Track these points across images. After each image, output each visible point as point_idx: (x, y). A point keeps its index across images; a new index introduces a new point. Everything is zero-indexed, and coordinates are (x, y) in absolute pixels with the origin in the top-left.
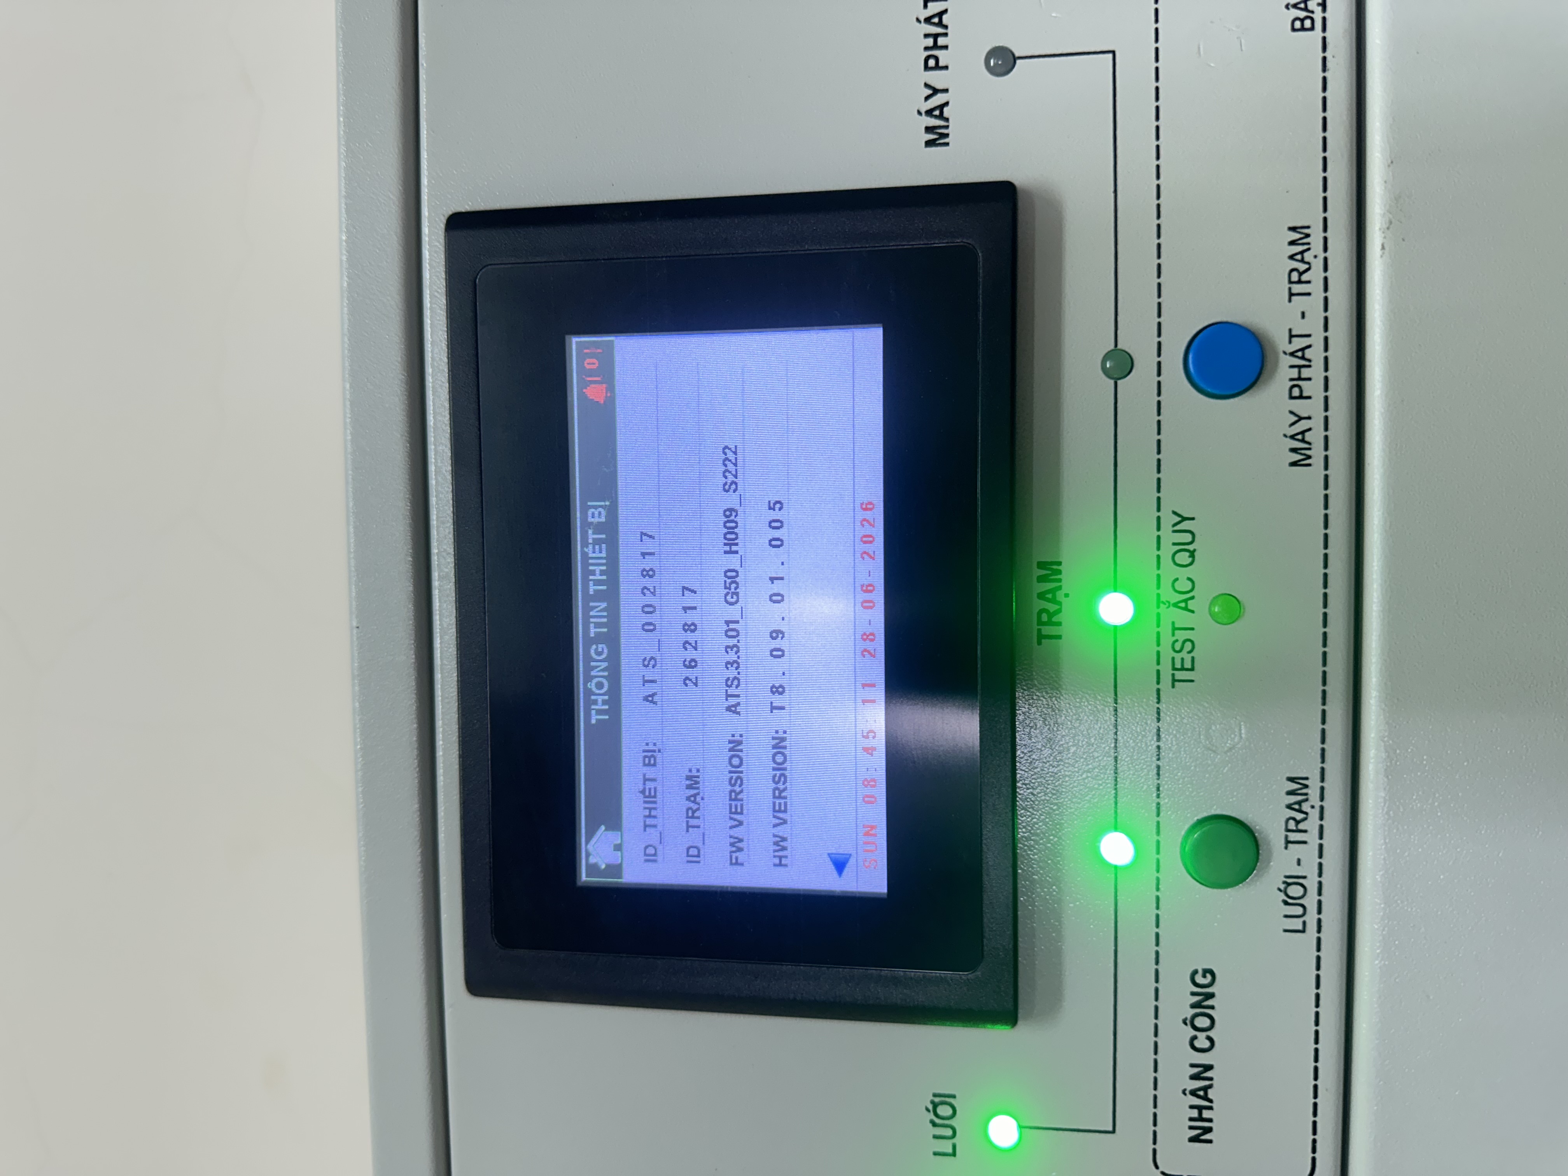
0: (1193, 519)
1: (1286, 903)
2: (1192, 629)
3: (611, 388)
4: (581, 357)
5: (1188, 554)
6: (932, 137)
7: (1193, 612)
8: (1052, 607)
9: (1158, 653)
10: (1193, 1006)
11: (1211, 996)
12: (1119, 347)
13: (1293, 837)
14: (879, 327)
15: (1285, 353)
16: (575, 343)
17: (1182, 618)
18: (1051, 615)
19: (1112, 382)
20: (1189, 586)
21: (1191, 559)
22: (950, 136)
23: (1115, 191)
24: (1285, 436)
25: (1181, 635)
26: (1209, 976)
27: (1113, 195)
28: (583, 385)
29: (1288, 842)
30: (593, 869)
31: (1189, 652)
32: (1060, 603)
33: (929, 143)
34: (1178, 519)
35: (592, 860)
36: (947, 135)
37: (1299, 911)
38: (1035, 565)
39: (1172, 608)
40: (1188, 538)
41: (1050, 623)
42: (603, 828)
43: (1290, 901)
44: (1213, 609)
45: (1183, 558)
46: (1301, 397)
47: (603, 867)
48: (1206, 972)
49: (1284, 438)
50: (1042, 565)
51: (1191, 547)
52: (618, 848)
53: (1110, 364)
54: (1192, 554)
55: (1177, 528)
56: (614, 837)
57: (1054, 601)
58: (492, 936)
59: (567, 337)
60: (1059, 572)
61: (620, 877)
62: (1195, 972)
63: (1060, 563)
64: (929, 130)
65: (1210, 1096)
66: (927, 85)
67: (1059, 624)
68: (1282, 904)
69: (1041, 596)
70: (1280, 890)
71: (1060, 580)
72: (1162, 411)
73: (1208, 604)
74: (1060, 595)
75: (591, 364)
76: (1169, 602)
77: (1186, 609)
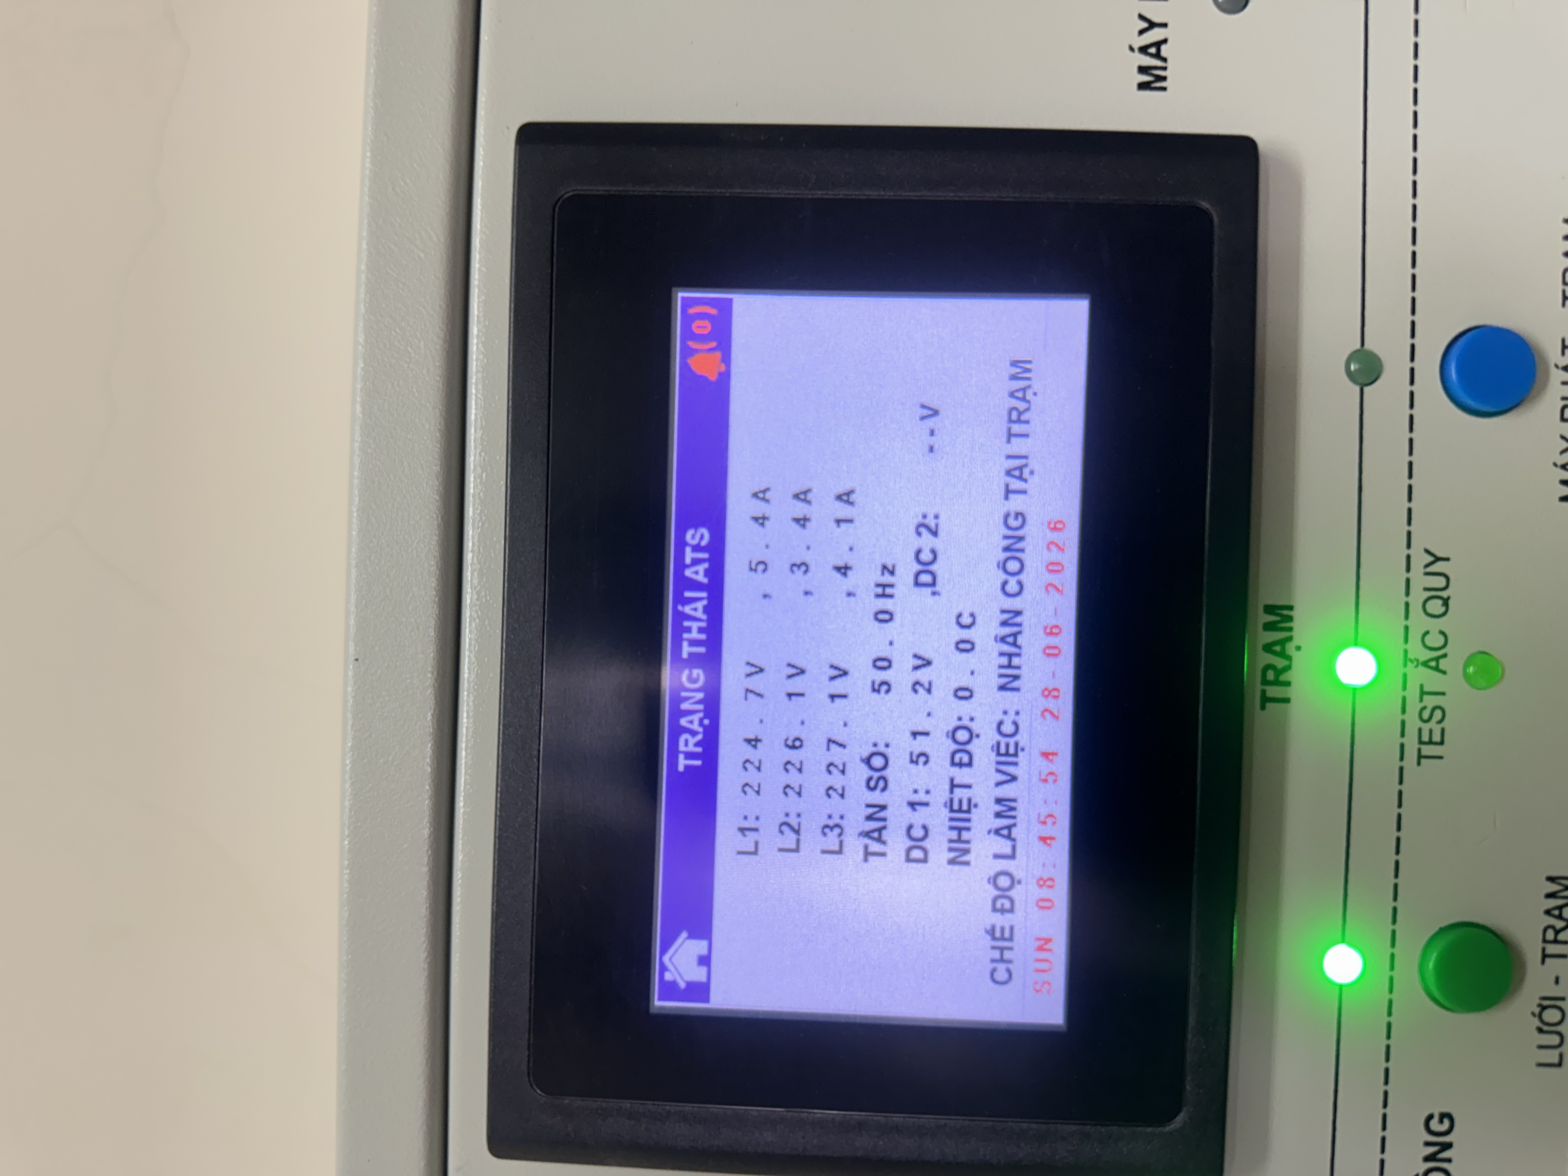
0: (1448, 559)
1: (1540, 1030)
2: (1443, 694)
3: (727, 359)
4: (688, 320)
5: (1440, 602)
6: (1146, 78)
7: (1444, 673)
8: (1280, 663)
9: (1403, 723)
10: (1427, 1159)
11: (1448, 1146)
12: (1366, 346)
13: (1551, 949)
14: (1086, 298)
15: (1557, 366)
16: (681, 297)
17: (1433, 680)
18: (1279, 672)
19: (1357, 389)
20: (1441, 641)
21: (1443, 609)
22: (1169, 79)
23: (1365, 162)
24: (1555, 465)
25: (1430, 701)
26: (1446, 1122)
27: (1361, 166)
28: (687, 352)
29: (1545, 956)
30: (670, 990)
31: (1440, 722)
32: (1289, 658)
33: (1142, 86)
34: (1431, 559)
36: (1164, 79)
37: (1556, 1040)
38: (1261, 609)
39: (1420, 667)
40: (1441, 582)
41: (1277, 683)
43: (1545, 1028)
44: (1468, 671)
45: (1436, 606)
48: (1443, 1116)
49: (1555, 468)
50: (1270, 609)
51: (1444, 594)
52: (705, 961)
53: (1355, 367)
54: (1446, 602)
55: (1429, 569)
57: (1283, 655)
58: (529, 1079)
59: (674, 289)
60: (1290, 619)
61: (707, 1000)
62: (1430, 1117)
63: (1291, 608)
64: (1142, 70)
66: (1142, 17)
67: (1288, 684)
68: (1536, 1032)
69: (1268, 648)
70: (1533, 1014)
71: (1290, 629)
72: (1414, 427)
73: (1462, 663)
74: (1290, 648)
76: (1417, 660)
77: (1437, 669)
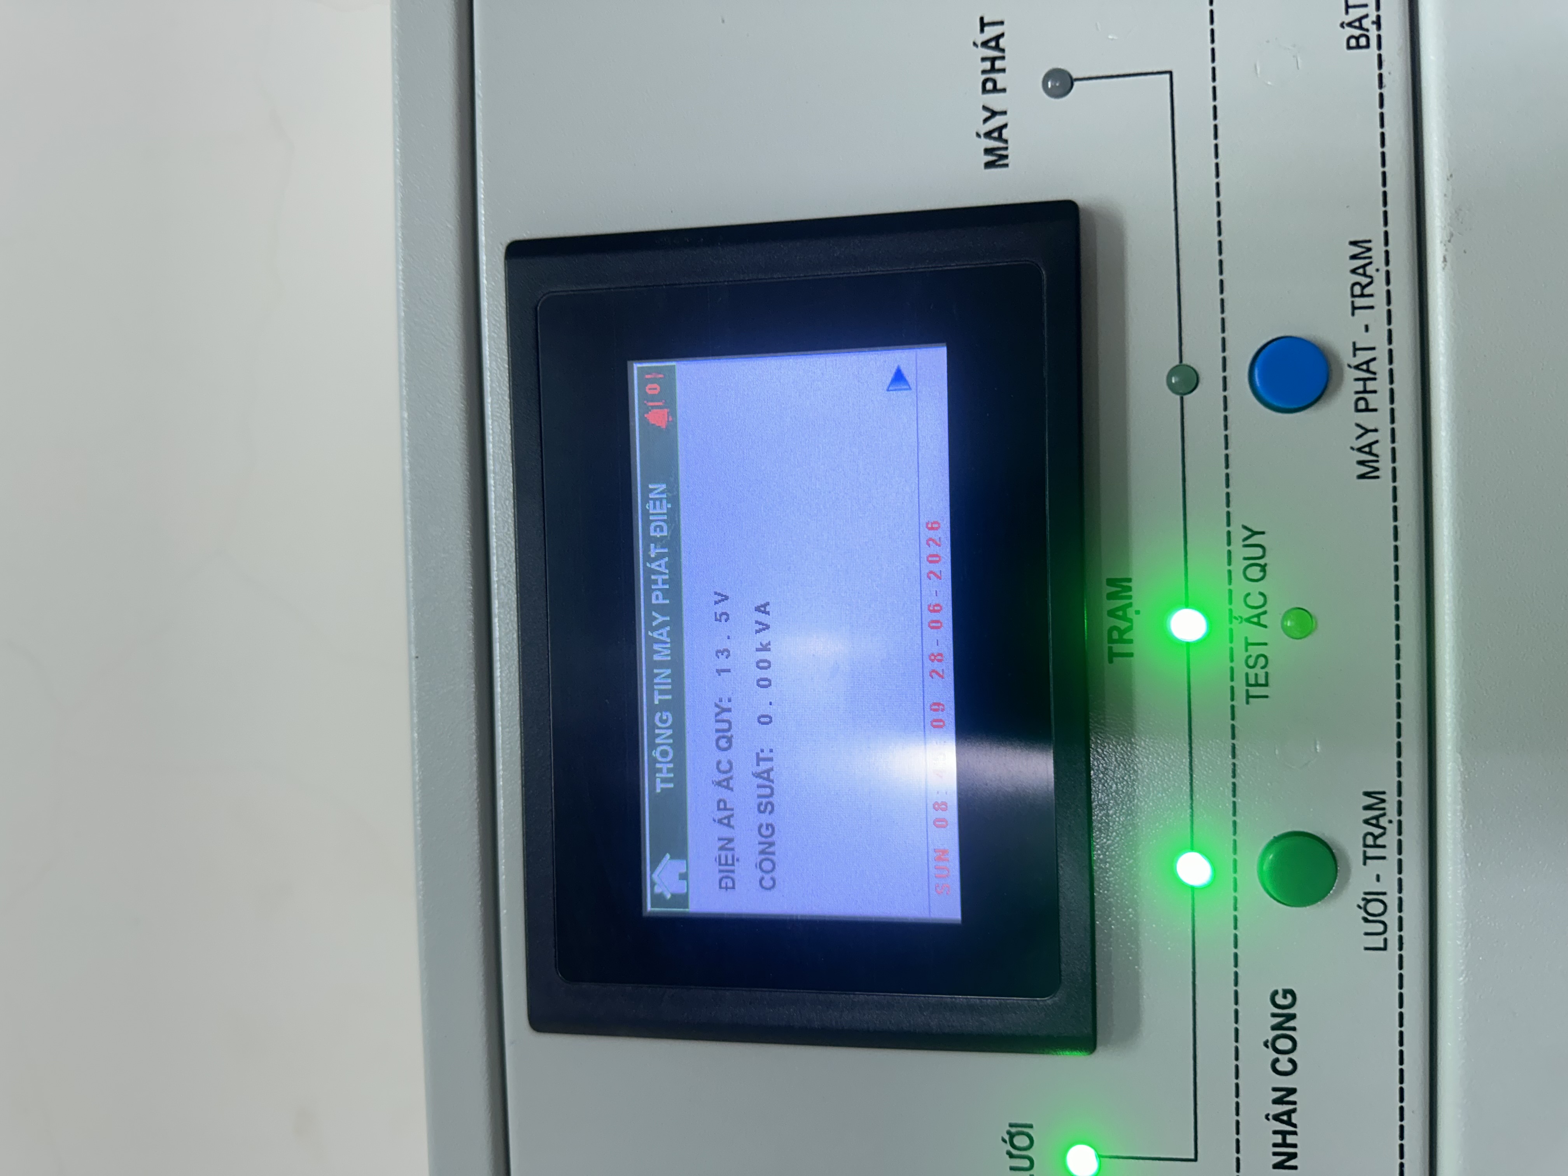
0: (1263, 533)
1: (1366, 920)
2: (1265, 644)
3: (673, 413)
4: (643, 383)
5: (1259, 568)
6: (991, 158)
7: (1265, 626)
8: (1123, 625)
9: (1232, 669)
10: (1274, 1028)
11: (1293, 1017)
12: (1184, 362)
13: (1371, 852)
14: (943, 346)
15: (1349, 366)
16: (636, 368)
17: (1255, 634)
18: (1122, 632)
19: (1178, 397)
20: (1260, 600)
21: (1262, 574)
22: (1010, 157)
23: (1176, 209)
24: (1352, 448)
25: (1255, 651)
26: (1289, 996)
27: (1173, 213)
28: (645, 410)
29: (1366, 858)
30: (658, 899)
31: (1263, 668)
32: (1131, 621)
33: (988, 165)
34: (1248, 533)
35: (657, 890)
36: (1006, 157)
37: (1380, 928)
38: (1104, 582)
39: (1244, 623)
40: (1258, 552)
41: (1121, 641)
42: (668, 856)
43: (1370, 918)
44: (1285, 624)
45: (1255, 573)
46: (1367, 410)
47: (669, 896)
48: (1287, 992)
49: (1351, 451)
50: (1111, 582)
51: (1261, 562)
52: (684, 877)
53: (1175, 379)
54: (1263, 568)
55: (1247, 542)
56: (679, 866)
57: (1125, 618)
58: (556, 970)
59: (629, 363)
60: (1130, 589)
61: (687, 907)
62: (1276, 993)
63: (1129, 580)
64: (988, 151)
65: (1294, 1121)
66: (985, 108)
67: (1130, 641)
68: (1362, 921)
69: (1112, 613)
70: (1359, 907)
71: (1130, 597)
72: (1229, 425)
73: (1281, 617)
74: (1131, 613)
75: (653, 389)
76: (1241, 618)
77: (1259, 624)
